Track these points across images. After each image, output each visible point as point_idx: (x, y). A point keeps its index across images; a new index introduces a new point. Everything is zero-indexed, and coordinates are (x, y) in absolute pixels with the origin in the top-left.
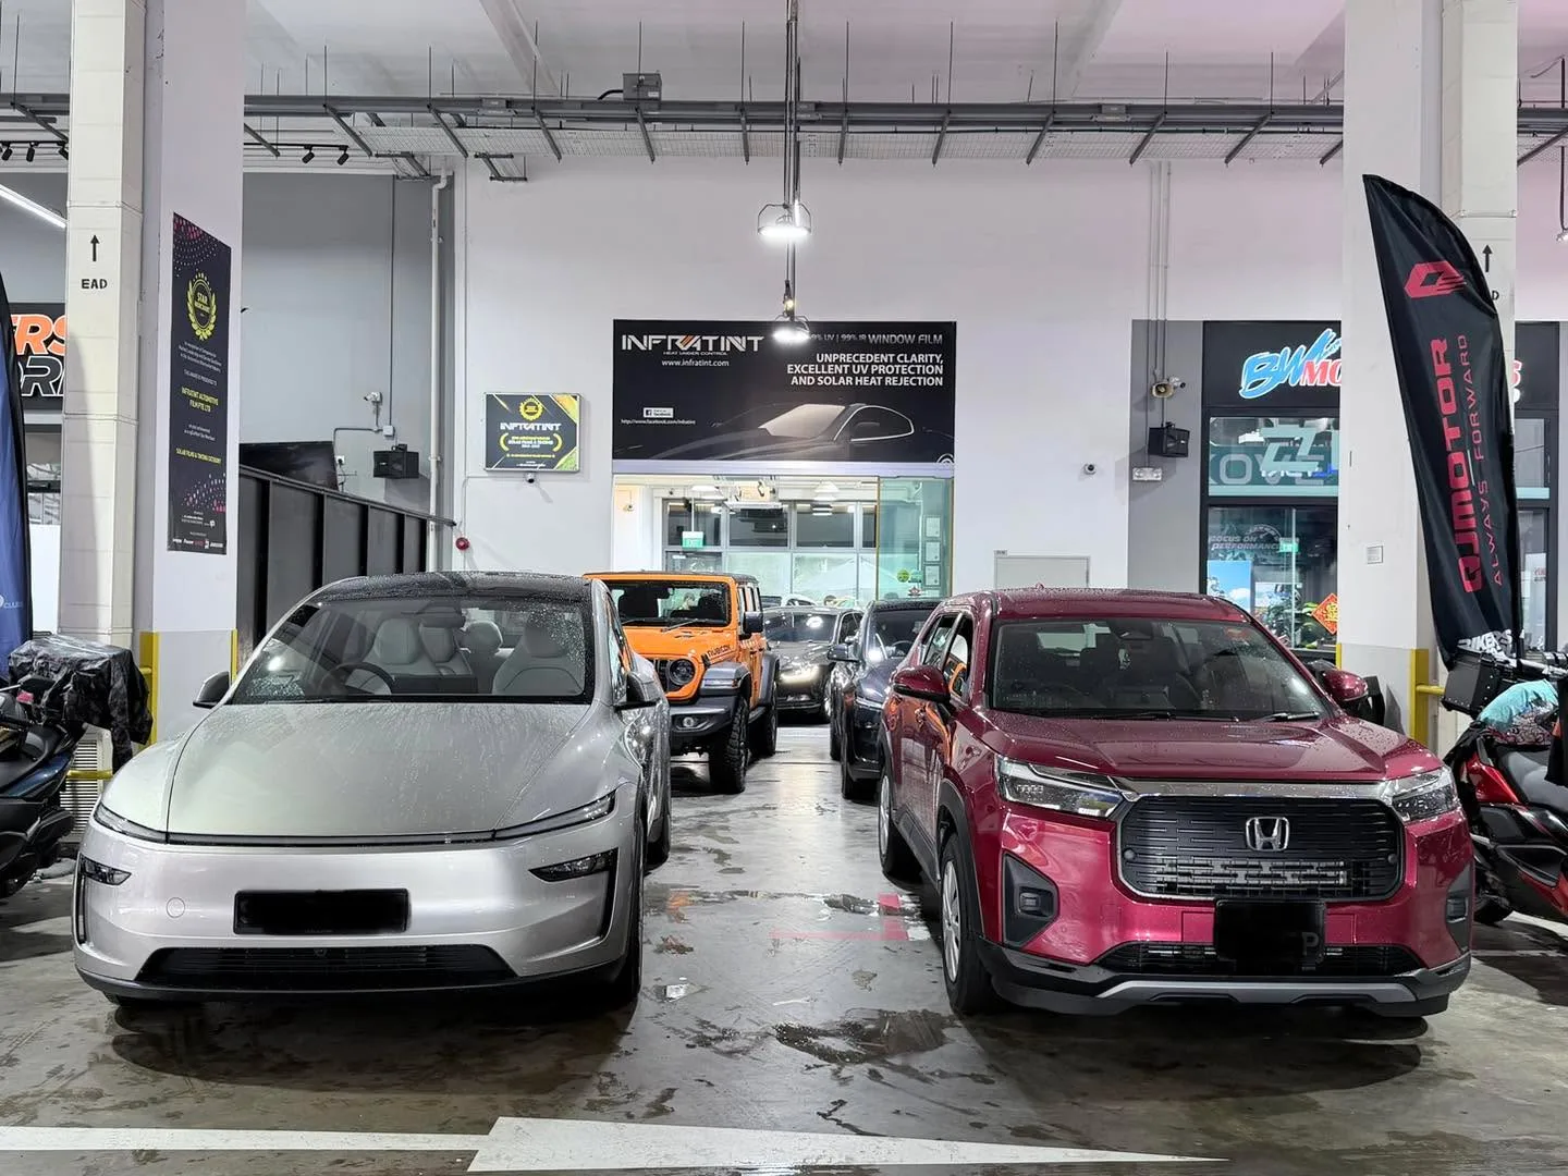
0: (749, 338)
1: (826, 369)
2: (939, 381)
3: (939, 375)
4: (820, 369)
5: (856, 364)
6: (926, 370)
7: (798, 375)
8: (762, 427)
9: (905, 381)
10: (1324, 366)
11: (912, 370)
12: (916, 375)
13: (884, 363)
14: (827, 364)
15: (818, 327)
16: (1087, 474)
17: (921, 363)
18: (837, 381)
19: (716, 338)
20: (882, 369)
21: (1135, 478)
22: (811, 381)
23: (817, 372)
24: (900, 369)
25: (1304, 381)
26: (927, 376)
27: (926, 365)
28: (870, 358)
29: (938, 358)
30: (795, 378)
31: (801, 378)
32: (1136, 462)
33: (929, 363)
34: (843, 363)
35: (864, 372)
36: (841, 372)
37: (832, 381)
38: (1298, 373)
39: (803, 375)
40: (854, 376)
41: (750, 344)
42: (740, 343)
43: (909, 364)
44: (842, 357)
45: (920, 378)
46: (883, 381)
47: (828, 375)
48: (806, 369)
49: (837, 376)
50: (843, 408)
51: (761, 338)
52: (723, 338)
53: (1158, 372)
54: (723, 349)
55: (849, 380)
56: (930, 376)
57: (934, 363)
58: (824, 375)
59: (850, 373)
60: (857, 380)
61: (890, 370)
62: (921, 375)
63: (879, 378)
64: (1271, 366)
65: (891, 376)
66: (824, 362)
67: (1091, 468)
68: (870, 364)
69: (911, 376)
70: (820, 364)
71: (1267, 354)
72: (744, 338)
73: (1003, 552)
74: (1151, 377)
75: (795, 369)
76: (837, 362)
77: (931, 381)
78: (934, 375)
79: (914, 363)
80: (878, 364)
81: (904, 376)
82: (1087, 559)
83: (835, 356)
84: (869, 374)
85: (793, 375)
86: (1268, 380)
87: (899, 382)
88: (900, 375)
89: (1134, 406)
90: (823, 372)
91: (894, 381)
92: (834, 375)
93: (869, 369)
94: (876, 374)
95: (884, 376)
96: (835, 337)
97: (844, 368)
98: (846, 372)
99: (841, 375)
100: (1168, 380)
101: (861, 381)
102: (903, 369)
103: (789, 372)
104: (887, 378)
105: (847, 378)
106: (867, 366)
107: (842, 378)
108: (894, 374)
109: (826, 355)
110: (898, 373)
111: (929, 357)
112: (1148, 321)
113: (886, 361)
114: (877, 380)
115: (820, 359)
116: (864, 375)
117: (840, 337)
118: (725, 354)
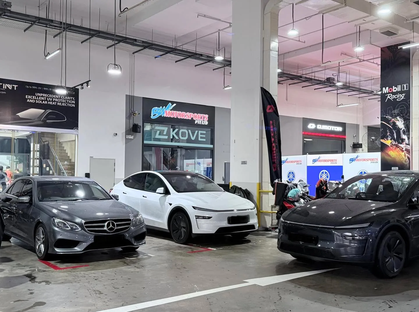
0: (13, 85)
1: (39, 98)
2: (74, 106)
3: (74, 104)
4: (37, 98)
5: (48, 98)
6: (70, 102)
7: (29, 99)
8: (17, 114)
9: (63, 104)
10: (169, 112)
11: (66, 101)
12: (67, 103)
13: (57, 98)
14: (39, 96)
16: (115, 136)
17: (68, 100)
18: (42, 102)
19: (1, 84)
20: (56, 100)
21: (127, 138)
22: (34, 101)
23: (36, 99)
24: (62, 100)
25: (165, 115)
26: (70, 103)
27: (70, 100)
28: (53, 96)
30: (28, 100)
31: (30, 100)
32: (128, 133)
33: (71, 100)
34: (44, 97)
35: (51, 100)
36: (43, 99)
37: (41, 102)
38: (164, 113)
39: (31, 99)
40: (48, 101)
41: (13, 87)
42: (10, 87)
43: (65, 99)
44: (44, 95)
45: (68, 104)
46: (57, 104)
47: (39, 100)
48: (32, 97)
49: (42, 101)
50: (44, 111)
51: (17, 86)
53: (132, 109)
54: (4, 88)
55: (46, 102)
56: (71, 103)
57: (72, 100)
58: (38, 100)
59: (46, 100)
60: (49, 103)
61: (59, 100)
62: (68, 103)
63: (56, 103)
64: (158, 111)
65: (59, 102)
66: (38, 96)
67: (116, 134)
68: (53, 98)
69: (65, 103)
70: (37, 96)
71: (157, 108)
72: (11, 85)
73: (92, 157)
74: (131, 111)
75: (28, 97)
76: (42, 96)
77: (71, 105)
78: (72, 104)
79: (66, 99)
80: (55, 98)
81: (63, 103)
82: (115, 159)
83: (42, 94)
84: (52, 101)
85: (28, 99)
86: (157, 114)
88: (62, 102)
89: (126, 118)
90: (38, 99)
91: (60, 104)
92: (41, 100)
93: (52, 100)
94: (55, 101)
95: (57, 102)
96: (42, 88)
97: (44, 98)
98: (45, 100)
99: (43, 100)
100: (135, 112)
101: (50, 103)
102: (63, 101)
103: (26, 98)
104: (58, 103)
105: (46, 101)
106: (52, 99)
107: (44, 101)
108: (60, 102)
109: (39, 94)
110: (61, 101)
111: (71, 98)
112: (130, 95)
113: (58, 98)
114: (55, 103)
115: (37, 95)
116: (51, 101)
117: (43, 88)
118: (4, 89)
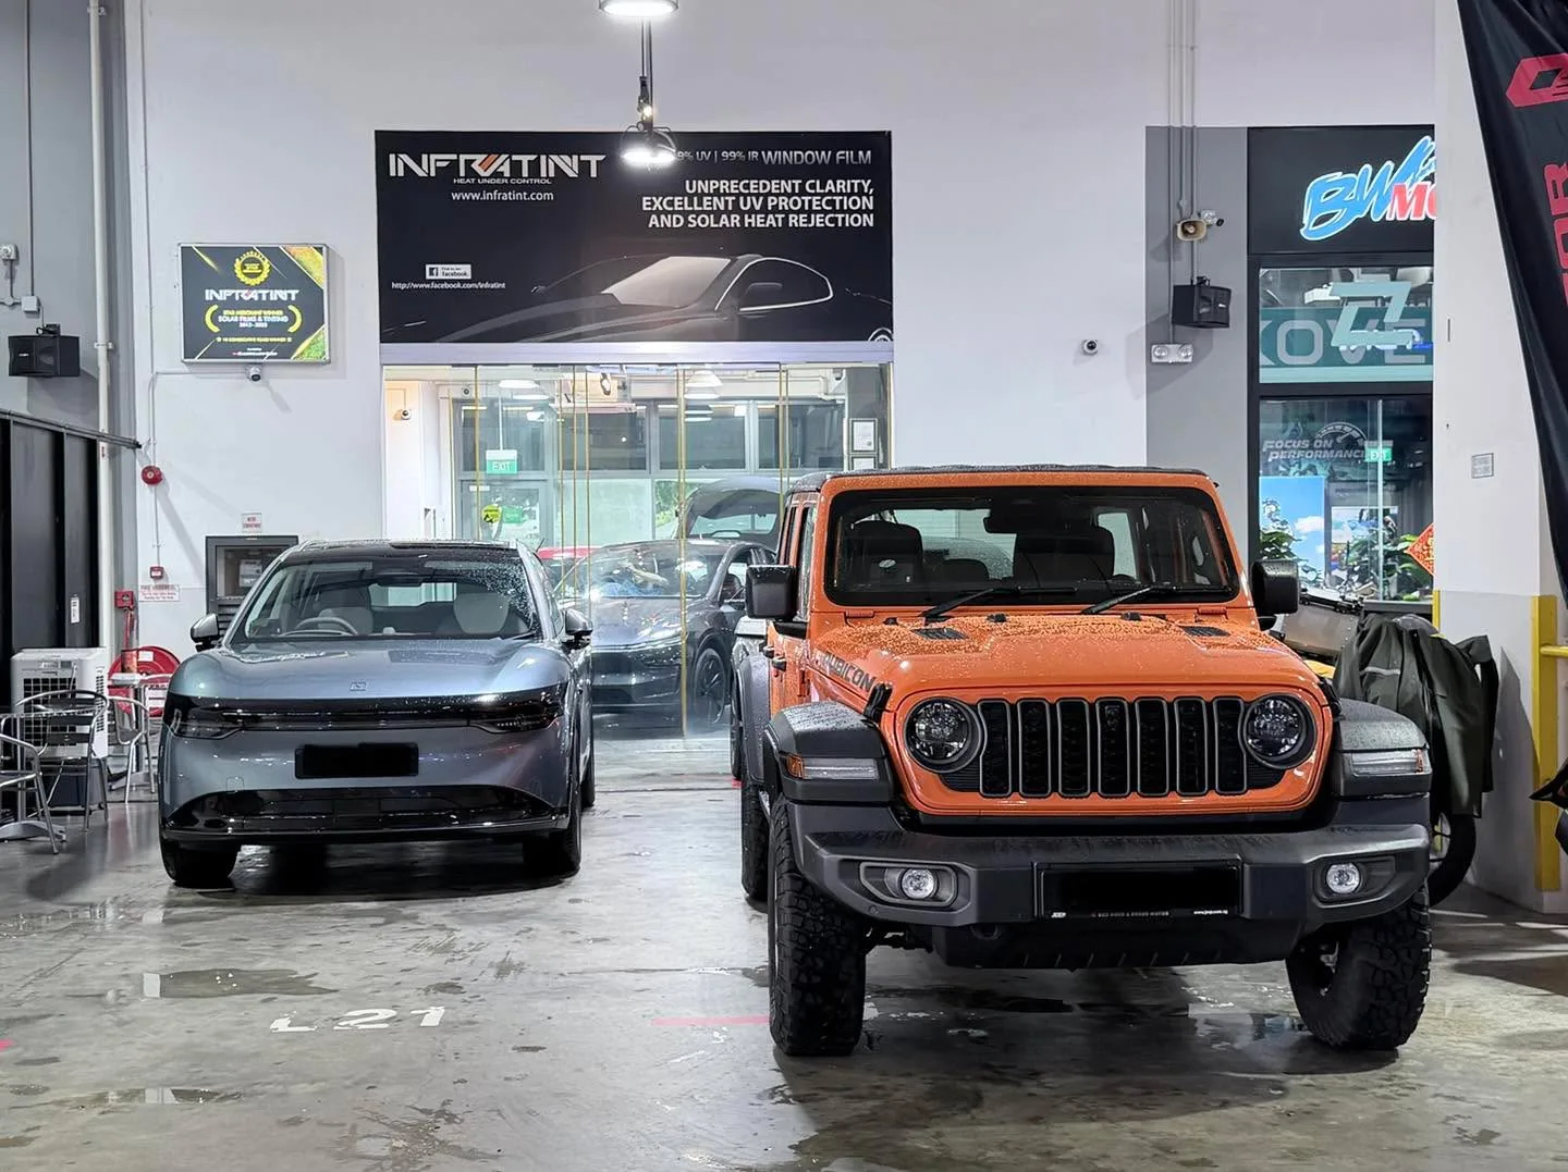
0: (583, 158)
1: (700, 204)
2: (869, 220)
3: (868, 211)
4: (691, 204)
5: (745, 196)
6: (848, 203)
7: (658, 213)
8: (605, 292)
9: (817, 221)
10: (1420, 191)
11: (828, 203)
12: (834, 211)
13: (786, 194)
14: (701, 196)
15: (685, 140)
16: (1085, 353)
17: (841, 194)
18: (717, 222)
19: (533, 157)
20: (783, 203)
21: (1155, 360)
22: (678, 221)
23: (687, 208)
24: (810, 202)
25: (1392, 213)
26: (850, 212)
27: (849, 196)
28: (765, 186)
29: (866, 186)
30: (654, 216)
31: (663, 217)
32: (1155, 337)
33: (852, 193)
34: (725, 194)
35: (757, 207)
36: (722, 208)
37: (710, 221)
38: (1383, 201)
39: (666, 213)
40: (741, 214)
41: (585, 166)
42: (569, 165)
43: (823, 195)
44: (723, 185)
45: (840, 216)
46: (785, 220)
47: (704, 212)
48: (671, 204)
49: (718, 214)
50: (729, 261)
51: (601, 158)
52: (543, 158)
53: (1184, 203)
54: (543, 174)
55: (735, 220)
56: (855, 212)
57: (861, 193)
58: (698, 213)
59: (737, 209)
60: (747, 220)
61: (795, 203)
62: (842, 211)
63: (780, 216)
64: (1344, 194)
65: (798, 213)
66: (696, 194)
67: (1092, 346)
68: (766, 196)
69: (826, 213)
70: (691, 197)
71: (1339, 175)
72: (575, 157)
74: (1175, 211)
75: (653, 203)
76: (717, 193)
77: (856, 220)
78: (860, 211)
79: (830, 192)
80: (777, 195)
81: (816, 212)
83: (713, 184)
84: (764, 210)
85: (652, 212)
86: (1341, 213)
87: (809, 221)
88: (810, 211)
89: (1151, 254)
90: (696, 208)
91: (801, 220)
92: (712, 212)
93: (765, 203)
94: (775, 210)
95: (787, 213)
96: (713, 154)
97: (726, 202)
98: (730, 208)
99: (723, 212)
100: (1199, 215)
101: (753, 220)
102: (815, 203)
103: (645, 208)
104: (791, 216)
105: (733, 216)
106: (761, 199)
107: (724, 216)
108: (802, 211)
109: (700, 182)
110: (807, 208)
111: (852, 185)
112: (1169, 128)
113: (789, 190)
114: (776, 219)
115: (691, 188)
116: (757, 213)
117: (719, 154)
118: (547, 181)
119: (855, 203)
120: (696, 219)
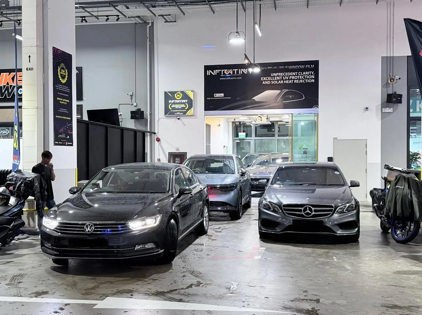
1: (274, 78)
2: (313, 81)
3: (313, 79)
4: (272, 79)
5: (284, 76)
6: (308, 77)
7: (265, 81)
8: (253, 98)
9: (301, 81)
11: (304, 77)
12: (305, 79)
13: (294, 75)
16: (365, 110)
17: (307, 75)
19: (237, 70)
20: (293, 77)
21: (383, 112)
22: (269, 82)
23: (271, 79)
24: (299, 77)
26: (309, 79)
27: (308, 75)
28: (289, 74)
29: (313, 73)
30: (264, 82)
31: (266, 82)
32: (383, 106)
33: (309, 75)
34: (280, 76)
35: (287, 79)
36: (279, 79)
37: (276, 82)
39: (266, 81)
40: (284, 80)
41: (249, 71)
42: (245, 71)
43: (302, 75)
44: (280, 74)
45: (306, 80)
46: (294, 81)
47: (275, 80)
48: (267, 79)
49: (278, 81)
50: (280, 91)
52: (240, 70)
53: (391, 74)
54: (240, 73)
55: (282, 82)
57: (311, 75)
58: (274, 80)
59: (282, 79)
60: (285, 82)
61: (296, 77)
62: (307, 79)
63: (292, 81)
65: (296, 80)
66: (273, 76)
67: (367, 108)
68: (289, 76)
69: (303, 79)
70: (272, 77)
72: (247, 69)
73: (336, 138)
74: (389, 77)
75: (264, 79)
76: (278, 76)
77: (310, 81)
78: (311, 79)
79: (304, 75)
80: (292, 76)
82: (366, 140)
83: (277, 74)
84: (289, 79)
85: (263, 81)
87: (299, 81)
88: (300, 79)
89: (382, 87)
90: (273, 79)
91: (297, 81)
92: (277, 80)
93: (289, 78)
94: (291, 79)
95: (294, 80)
96: (277, 67)
97: (280, 78)
98: (281, 79)
100: (395, 77)
101: (286, 82)
102: (300, 77)
103: (262, 80)
104: (295, 80)
105: (281, 81)
106: (288, 77)
107: (280, 81)
108: (297, 79)
109: (274, 74)
110: (299, 78)
111: (309, 73)
112: (387, 57)
113: (295, 75)
114: (291, 81)
115: (272, 75)
116: (287, 80)
117: (279, 67)
118: (240, 75)
119: (310, 77)
120: (273, 82)
